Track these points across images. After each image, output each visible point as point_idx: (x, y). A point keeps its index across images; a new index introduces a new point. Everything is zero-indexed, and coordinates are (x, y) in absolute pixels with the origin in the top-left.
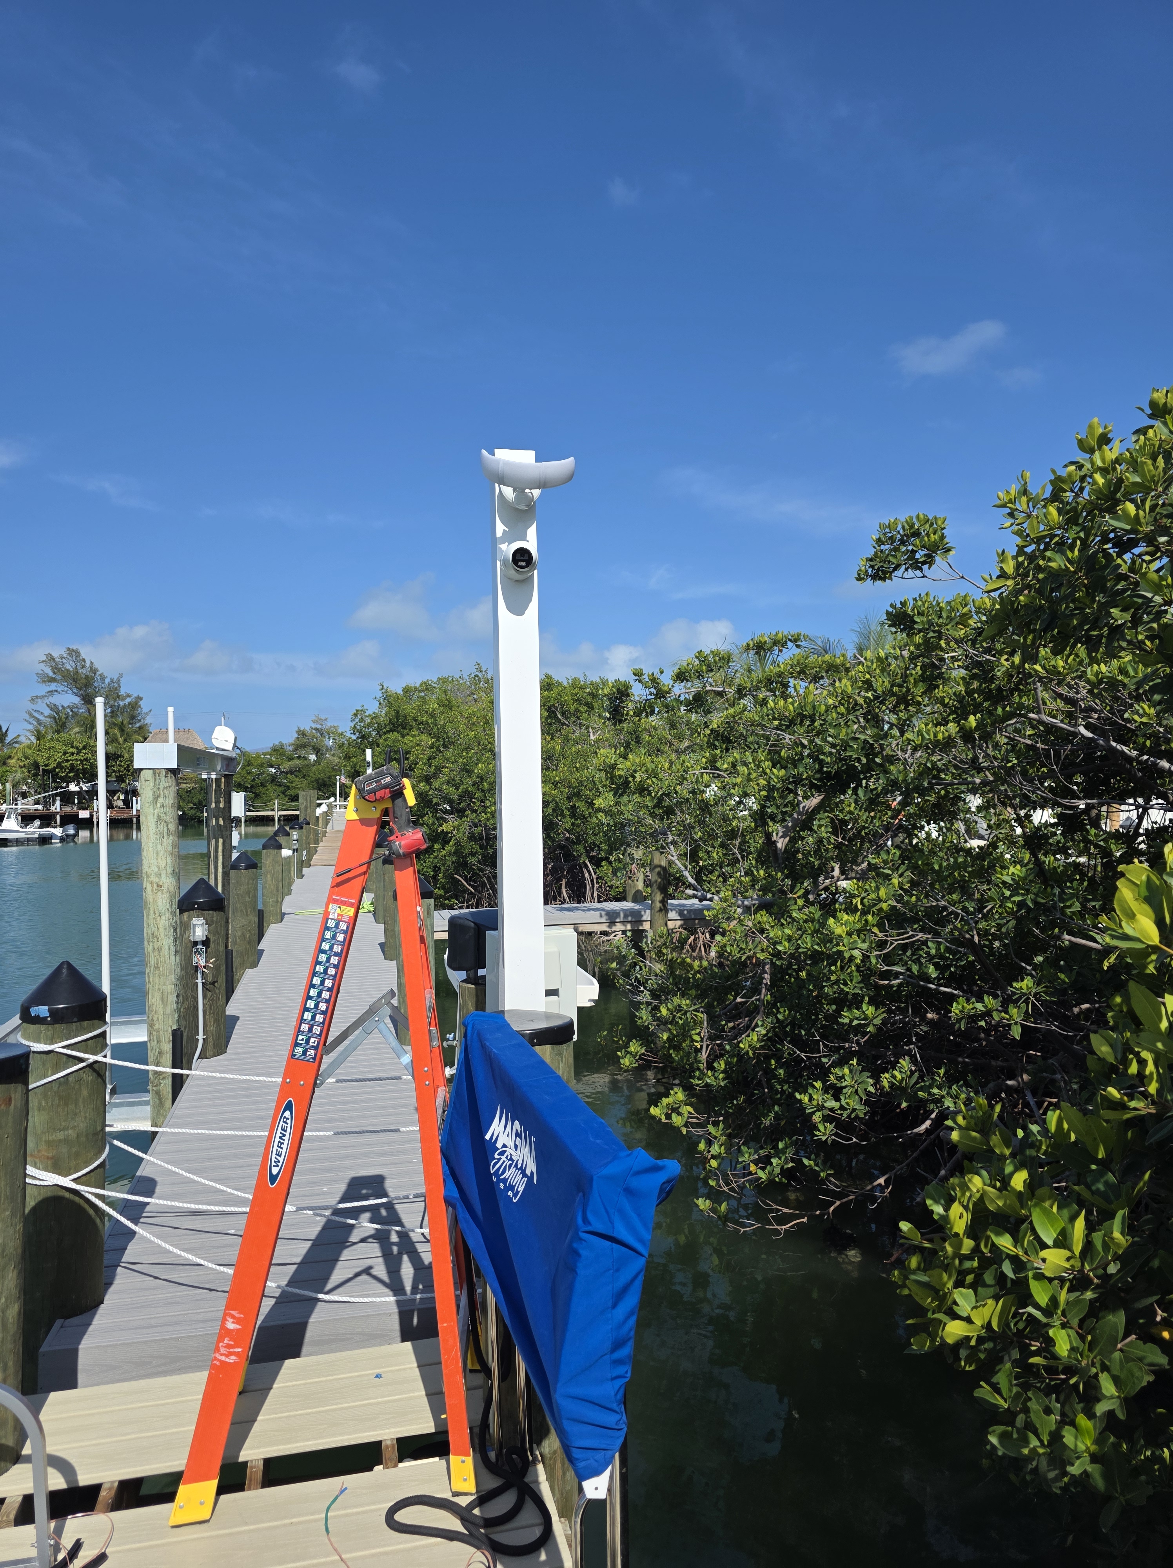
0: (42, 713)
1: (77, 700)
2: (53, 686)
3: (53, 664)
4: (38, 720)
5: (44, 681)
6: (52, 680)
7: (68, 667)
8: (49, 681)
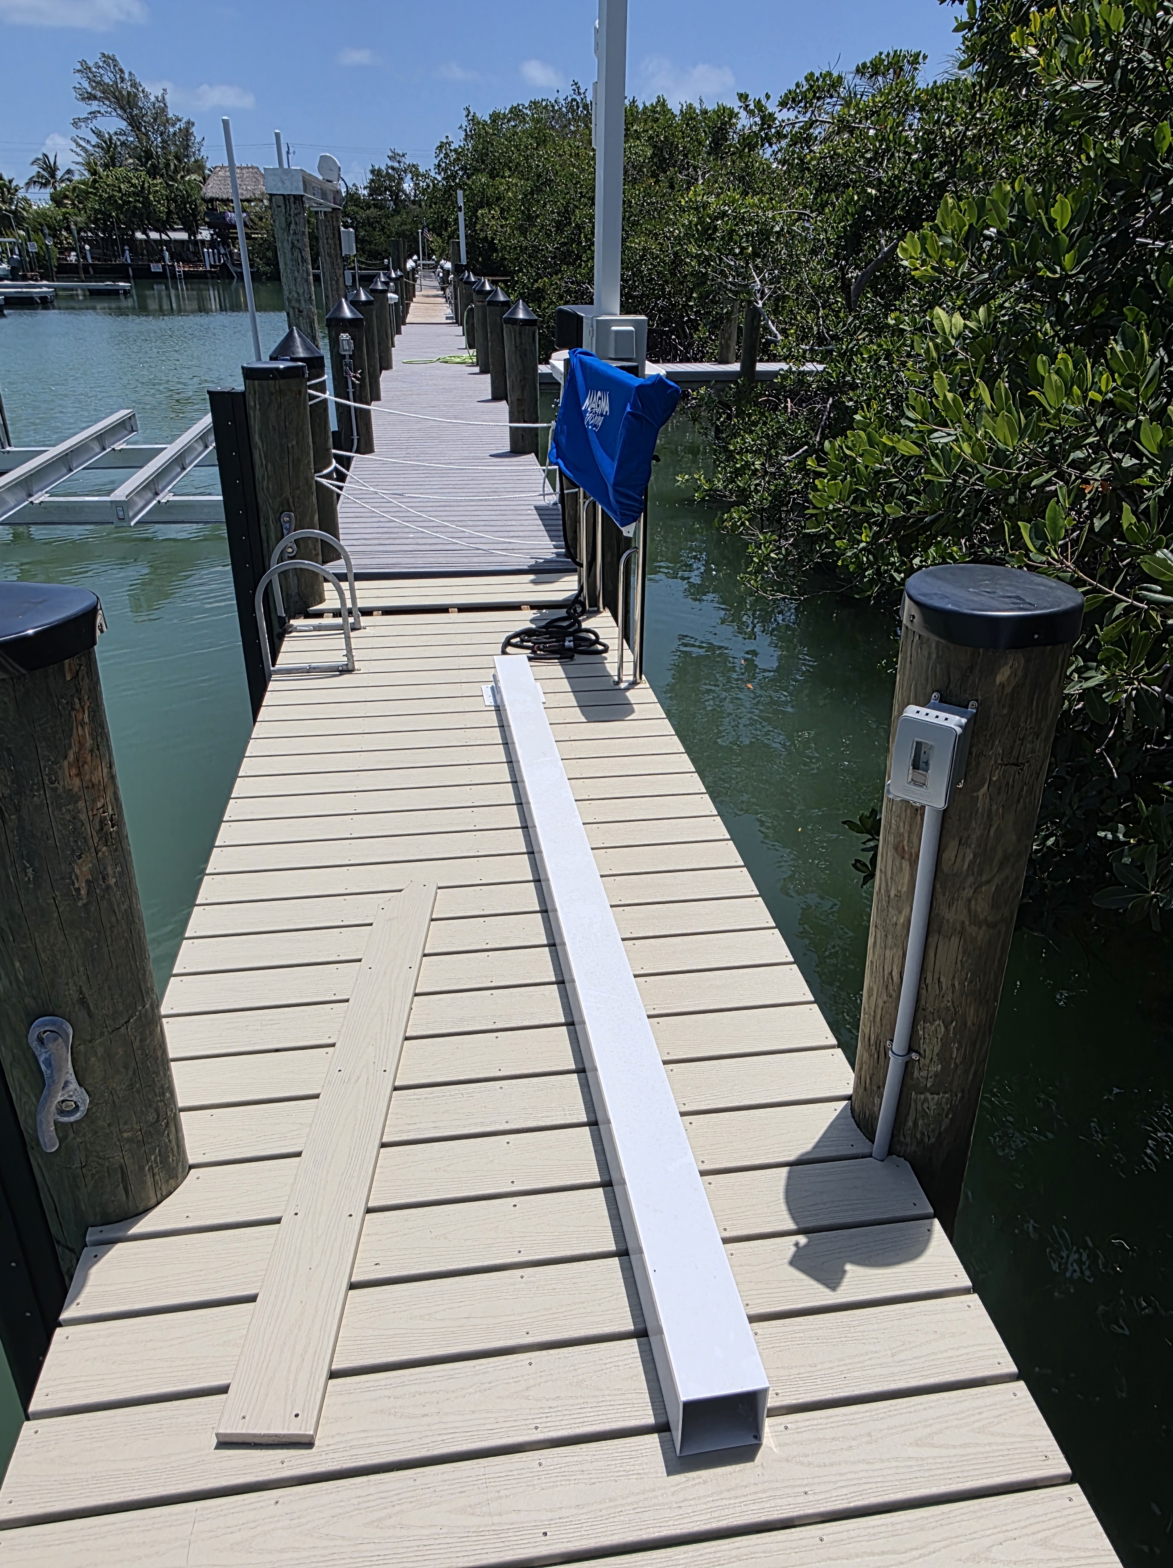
0: (88, 142)
1: (123, 125)
2: (95, 105)
3: (90, 75)
4: (85, 150)
5: (83, 99)
6: (92, 97)
7: (107, 80)
8: (89, 98)
